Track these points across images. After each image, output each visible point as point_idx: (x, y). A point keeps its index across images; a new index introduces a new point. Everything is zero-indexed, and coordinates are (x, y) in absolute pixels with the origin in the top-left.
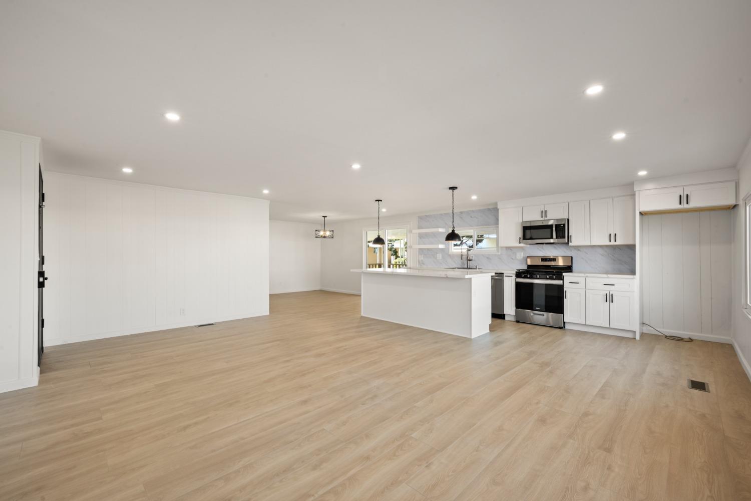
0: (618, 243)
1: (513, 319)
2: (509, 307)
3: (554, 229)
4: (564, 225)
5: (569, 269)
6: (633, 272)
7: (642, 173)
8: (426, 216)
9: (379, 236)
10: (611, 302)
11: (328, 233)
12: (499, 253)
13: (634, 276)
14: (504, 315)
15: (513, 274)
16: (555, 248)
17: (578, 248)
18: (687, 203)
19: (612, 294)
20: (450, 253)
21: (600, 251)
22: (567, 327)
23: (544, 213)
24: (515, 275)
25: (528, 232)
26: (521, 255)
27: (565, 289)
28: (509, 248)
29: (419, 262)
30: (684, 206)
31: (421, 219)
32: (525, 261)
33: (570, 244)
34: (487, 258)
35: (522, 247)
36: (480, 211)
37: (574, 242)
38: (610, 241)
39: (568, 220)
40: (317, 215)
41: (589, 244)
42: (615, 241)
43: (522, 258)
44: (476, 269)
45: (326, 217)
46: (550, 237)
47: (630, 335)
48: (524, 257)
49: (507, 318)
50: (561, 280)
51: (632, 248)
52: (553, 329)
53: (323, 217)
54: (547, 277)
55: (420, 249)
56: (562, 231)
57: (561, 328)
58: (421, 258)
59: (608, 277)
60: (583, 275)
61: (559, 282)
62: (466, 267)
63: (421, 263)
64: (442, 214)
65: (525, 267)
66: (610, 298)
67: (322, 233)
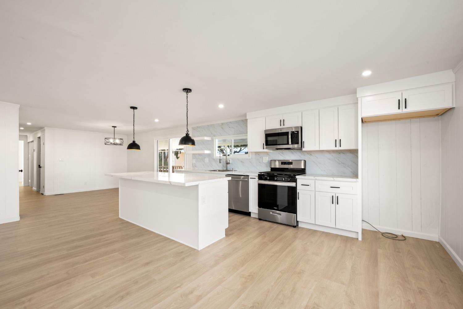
0: (343, 148)
1: (257, 217)
2: (253, 207)
3: (290, 136)
4: (298, 132)
5: (302, 172)
6: (356, 175)
7: (367, 73)
8: (197, 127)
9: (134, 142)
10: (336, 203)
11: (118, 141)
12: (250, 158)
13: (357, 179)
14: (250, 213)
15: (256, 176)
16: (292, 153)
17: (309, 152)
18: (406, 108)
19: (338, 197)
20: (214, 158)
21: (328, 155)
22: (300, 225)
23: (282, 122)
24: (258, 177)
25: (270, 139)
26: (266, 159)
27: (298, 191)
28: (257, 153)
29: (192, 165)
30: (403, 110)
31: (194, 129)
32: (269, 164)
33: (303, 149)
34: (241, 161)
35: (266, 152)
36: (236, 122)
37: (306, 148)
38: (336, 147)
39: (301, 128)
40: (107, 125)
41: (318, 149)
42: (340, 146)
43: (267, 161)
44: (232, 171)
45: (116, 127)
46: (286, 143)
47: (353, 236)
48: (268, 161)
49: (252, 215)
50: (295, 182)
51: (354, 152)
52: (287, 227)
53: (113, 127)
54: (282, 179)
55: (194, 154)
56: (296, 137)
57: (294, 227)
58: (194, 162)
59: (334, 181)
60: (312, 178)
61: (293, 184)
62: (225, 169)
63: (194, 166)
64: (208, 126)
65: (269, 170)
66: (335, 200)
67: (111, 141)
